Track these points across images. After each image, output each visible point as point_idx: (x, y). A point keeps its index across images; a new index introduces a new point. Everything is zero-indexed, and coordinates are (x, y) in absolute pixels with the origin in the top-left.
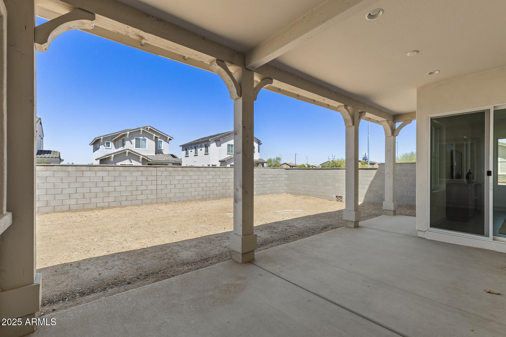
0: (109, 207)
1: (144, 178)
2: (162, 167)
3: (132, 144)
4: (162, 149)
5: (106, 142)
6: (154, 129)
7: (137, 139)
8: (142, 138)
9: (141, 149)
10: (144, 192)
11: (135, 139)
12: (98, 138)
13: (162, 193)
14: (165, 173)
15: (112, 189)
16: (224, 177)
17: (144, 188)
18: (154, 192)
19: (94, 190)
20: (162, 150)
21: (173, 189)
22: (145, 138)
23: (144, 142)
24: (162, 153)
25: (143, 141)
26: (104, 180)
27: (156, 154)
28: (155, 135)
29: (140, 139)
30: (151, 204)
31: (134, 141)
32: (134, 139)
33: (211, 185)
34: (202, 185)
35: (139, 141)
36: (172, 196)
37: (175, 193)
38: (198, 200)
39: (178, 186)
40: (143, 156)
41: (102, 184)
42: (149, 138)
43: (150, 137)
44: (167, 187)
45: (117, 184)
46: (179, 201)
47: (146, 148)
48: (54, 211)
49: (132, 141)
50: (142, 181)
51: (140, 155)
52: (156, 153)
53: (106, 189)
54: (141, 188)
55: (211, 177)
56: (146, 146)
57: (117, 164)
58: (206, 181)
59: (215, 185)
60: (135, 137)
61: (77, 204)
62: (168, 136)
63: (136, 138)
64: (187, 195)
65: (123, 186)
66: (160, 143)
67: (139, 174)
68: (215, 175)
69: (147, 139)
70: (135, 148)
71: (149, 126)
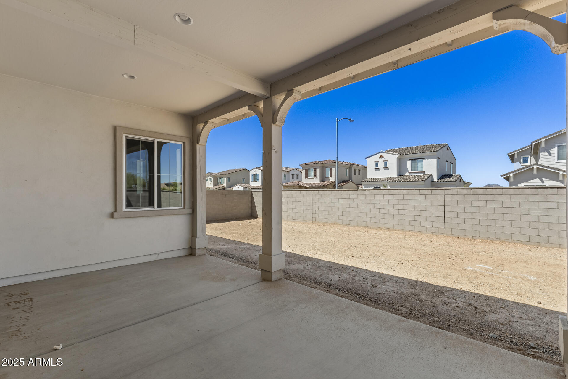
0: (394, 229)
1: (428, 203)
2: (451, 190)
3: (550, 155)
5: (522, 157)
7: (561, 147)
10: (428, 218)
12: (510, 153)
13: (452, 222)
14: (457, 198)
15: (396, 212)
17: (428, 214)
18: (442, 220)
19: (382, 211)
21: (469, 219)
26: (390, 203)
30: (437, 234)
31: (555, 151)
32: (555, 147)
35: (564, 150)
36: (467, 229)
37: (472, 225)
38: (519, 242)
39: (477, 216)
40: (564, 171)
41: (388, 207)
44: (459, 216)
45: (400, 207)
46: (479, 238)
48: (358, 225)
49: (551, 151)
50: (426, 205)
53: (392, 211)
54: (424, 214)
57: (519, 185)
61: (371, 222)
63: (558, 146)
65: (406, 210)
67: (423, 197)
70: (557, 161)
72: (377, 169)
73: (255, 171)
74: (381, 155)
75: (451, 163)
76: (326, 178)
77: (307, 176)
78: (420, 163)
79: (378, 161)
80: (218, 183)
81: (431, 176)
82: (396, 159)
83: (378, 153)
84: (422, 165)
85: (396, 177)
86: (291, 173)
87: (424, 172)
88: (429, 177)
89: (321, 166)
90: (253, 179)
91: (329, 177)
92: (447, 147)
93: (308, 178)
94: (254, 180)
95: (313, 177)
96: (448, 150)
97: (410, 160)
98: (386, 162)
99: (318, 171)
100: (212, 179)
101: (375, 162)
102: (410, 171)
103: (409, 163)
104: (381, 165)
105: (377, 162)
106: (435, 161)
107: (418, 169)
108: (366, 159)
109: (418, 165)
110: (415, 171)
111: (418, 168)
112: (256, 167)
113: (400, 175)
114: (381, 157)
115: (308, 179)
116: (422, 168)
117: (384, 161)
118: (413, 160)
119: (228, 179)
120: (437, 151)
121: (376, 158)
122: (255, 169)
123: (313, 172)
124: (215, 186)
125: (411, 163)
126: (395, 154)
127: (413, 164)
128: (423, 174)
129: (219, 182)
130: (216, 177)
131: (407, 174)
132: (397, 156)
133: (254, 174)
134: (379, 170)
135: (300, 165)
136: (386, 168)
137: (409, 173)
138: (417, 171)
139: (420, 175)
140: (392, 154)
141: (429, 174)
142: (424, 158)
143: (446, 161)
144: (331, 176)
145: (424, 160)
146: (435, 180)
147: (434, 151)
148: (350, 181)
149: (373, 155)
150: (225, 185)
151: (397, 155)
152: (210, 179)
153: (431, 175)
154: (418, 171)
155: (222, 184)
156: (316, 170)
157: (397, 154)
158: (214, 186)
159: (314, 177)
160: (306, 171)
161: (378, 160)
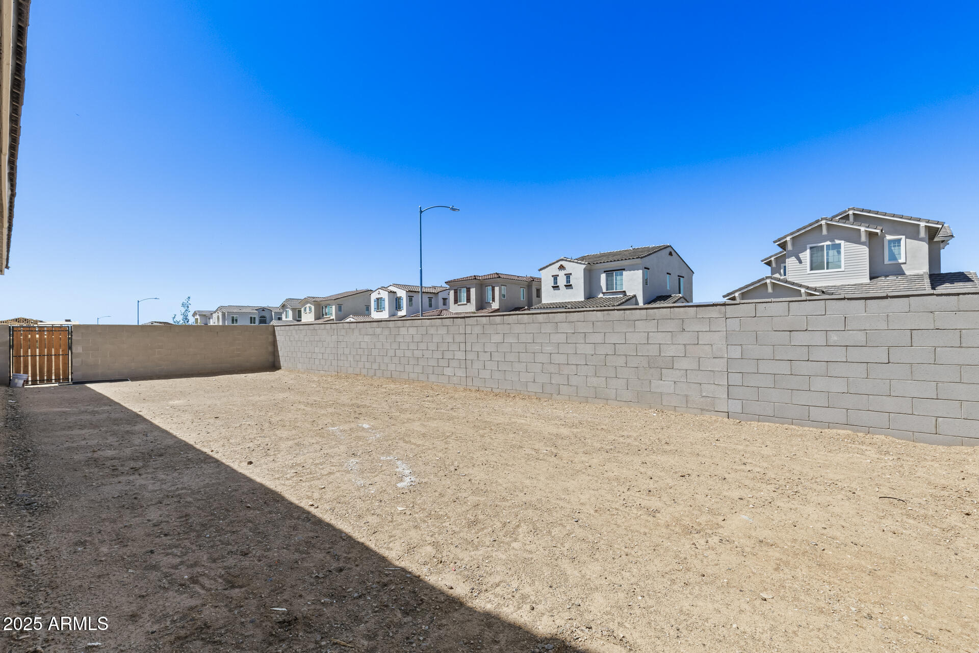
3: (800, 262)
4: (902, 260)
5: (782, 265)
6: (869, 212)
7: (815, 249)
8: (829, 243)
9: (825, 271)
11: (808, 251)
16: (598, 338)
20: (902, 266)
22: (837, 242)
23: (836, 253)
24: (900, 273)
25: (831, 252)
27: (871, 278)
28: (863, 229)
29: (823, 246)
31: (806, 255)
32: (806, 250)
33: (562, 359)
34: (541, 358)
35: (820, 254)
40: (808, 288)
42: (848, 240)
43: (854, 237)
44: (479, 357)
47: (840, 267)
49: (801, 255)
51: (801, 286)
52: (873, 275)
55: (561, 338)
56: (840, 261)
58: (548, 349)
59: (573, 360)
60: (809, 246)
62: (919, 220)
63: (811, 248)
64: (511, 378)
66: (894, 246)
68: (573, 333)
69: (842, 242)
70: (809, 271)
71: (853, 209)
72: (556, 287)
73: (379, 293)
74: (561, 265)
75: (678, 276)
76: (486, 304)
77: (456, 301)
78: (619, 278)
79: (557, 274)
80: (323, 315)
81: (634, 299)
82: (583, 270)
83: (557, 262)
84: (622, 280)
85: (583, 300)
86: (441, 296)
87: (625, 292)
88: (631, 299)
89: (476, 284)
90: (376, 307)
91: (491, 302)
92: (669, 250)
93: (459, 303)
94: (378, 309)
95: (465, 303)
96: (672, 255)
97: (605, 272)
98: (568, 276)
99: (473, 291)
100: (313, 307)
101: (553, 276)
102: (604, 290)
103: (603, 277)
104: (562, 281)
105: (556, 276)
106: (639, 273)
107: (616, 287)
108: (541, 272)
109: (616, 280)
110: (611, 290)
111: (616, 285)
112: (380, 287)
113: (590, 296)
114: (562, 268)
115: (458, 305)
116: (621, 284)
117: (565, 275)
118: (609, 273)
119: (339, 308)
120: (642, 258)
121: (554, 270)
122: (380, 290)
123: (465, 295)
124: (318, 319)
125: (607, 276)
126: (581, 263)
127: (609, 279)
128: (621, 296)
129: (324, 313)
130: (319, 305)
131: (601, 295)
132: (585, 266)
133: (378, 299)
134: (559, 289)
135: (446, 283)
136: (569, 286)
137: (603, 293)
138: (614, 291)
139: (618, 296)
140: (577, 263)
141: (632, 294)
142: (624, 269)
143: (668, 273)
144: (493, 300)
145: (624, 273)
147: (637, 258)
148: (526, 307)
149: (550, 265)
150: (333, 317)
151: (584, 264)
152: (310, 307)
153: (635, 296)
154: (616, 289)
155: (329, 316)
156: (470, 291)
157: (584, 262)
158: (315, 320)
159: (467, 302)
160: (456, 293)
161: (557, 272)
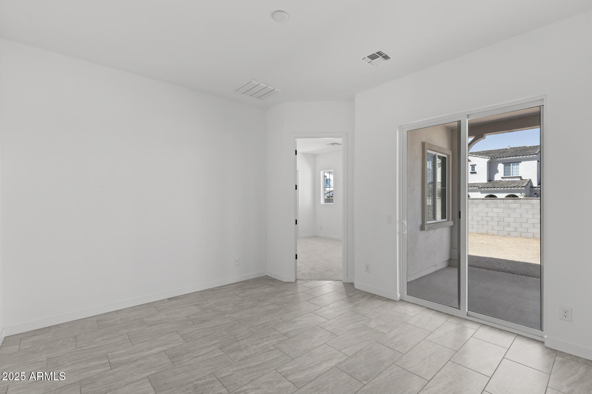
78: (515, 167)
79: (475, 164)
82: (487, 163)
84: (518, 168)
85: (487, 182)
87: (520, 177)
88: (529, 182)
97: (503, 163)
98: (473, 166)
103: (502, 167)
106: (534, 163)
109: (513, 169)
110: (508, 175)
111: (513, 172)
113: (490, 180)
116: (518, 171)
117: (471, 165)
118: (507, 164)
120: (537, 154)
125: (505, 166)
126: (485, 158)
127: (507, 168)
128: (519, 179)
132: (488, 160)
134: (477, 174)
136: (473, 173)
137: (502, 178)
138: (511, 176)
139: (516, 180)
140: (481, 157)
141: (527, 179)
142: (521, 162)
145: (520, 164)
146: (534, 186)
147: (534, 154)
153: (530, 180)
154: (512, 175)
157: (487, 157)
